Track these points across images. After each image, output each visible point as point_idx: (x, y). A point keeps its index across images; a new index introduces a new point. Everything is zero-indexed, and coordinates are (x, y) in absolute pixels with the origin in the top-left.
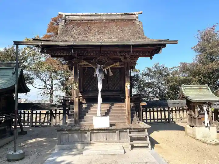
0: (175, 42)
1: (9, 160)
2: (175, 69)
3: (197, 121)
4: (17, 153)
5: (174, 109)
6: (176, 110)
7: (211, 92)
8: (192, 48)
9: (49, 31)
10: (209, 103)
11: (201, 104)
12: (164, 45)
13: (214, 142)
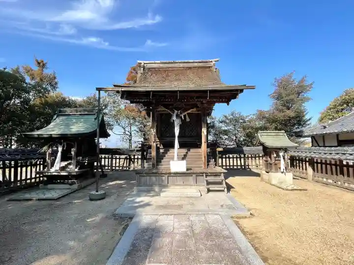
0: (253, 88)
1: (91, 200)
2: (251, 116)
3: (273, 167)
4: (99, 193)
5: (250, 156)
6: (252, 157)
7: (287, 138)
8: (269, 95)
9: (128, 80)
10: (286, 150)
11: (277, 150)
12: (242, 91)
13: (290, 188)
